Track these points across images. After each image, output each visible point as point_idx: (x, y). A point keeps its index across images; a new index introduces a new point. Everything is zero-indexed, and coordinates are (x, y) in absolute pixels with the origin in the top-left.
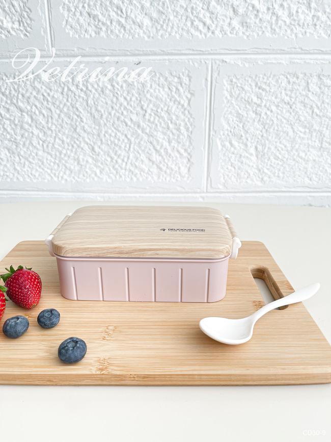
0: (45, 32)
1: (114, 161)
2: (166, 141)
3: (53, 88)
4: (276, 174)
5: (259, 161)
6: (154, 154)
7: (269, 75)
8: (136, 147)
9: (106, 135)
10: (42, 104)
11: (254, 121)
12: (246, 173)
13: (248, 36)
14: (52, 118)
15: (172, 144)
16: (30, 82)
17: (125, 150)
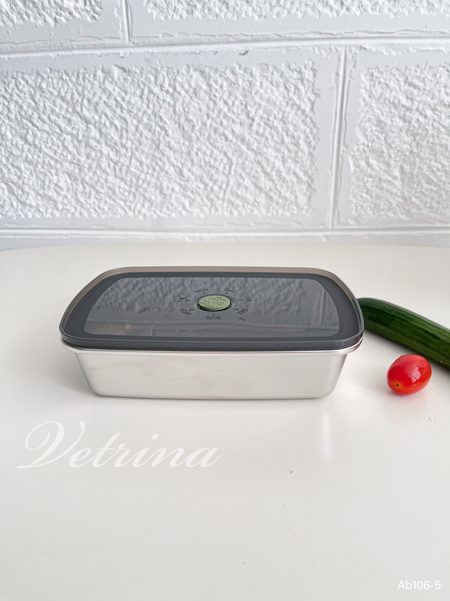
0: (120, 13)
1: (209, 189)
2: (279, 160)
3: (129, 90)
4: (429, 205)
5: (406, 186)
6: (262, 179)
7: (424, 66)
8: (238, 169)
9: (199, 153)
10: (115, 112)
11: (401, 130)
12: (387, 203)
13: (396, 13)
14: (127, 131)
15: (288, 165)
16: (99, 82)
17: (224, 173)
